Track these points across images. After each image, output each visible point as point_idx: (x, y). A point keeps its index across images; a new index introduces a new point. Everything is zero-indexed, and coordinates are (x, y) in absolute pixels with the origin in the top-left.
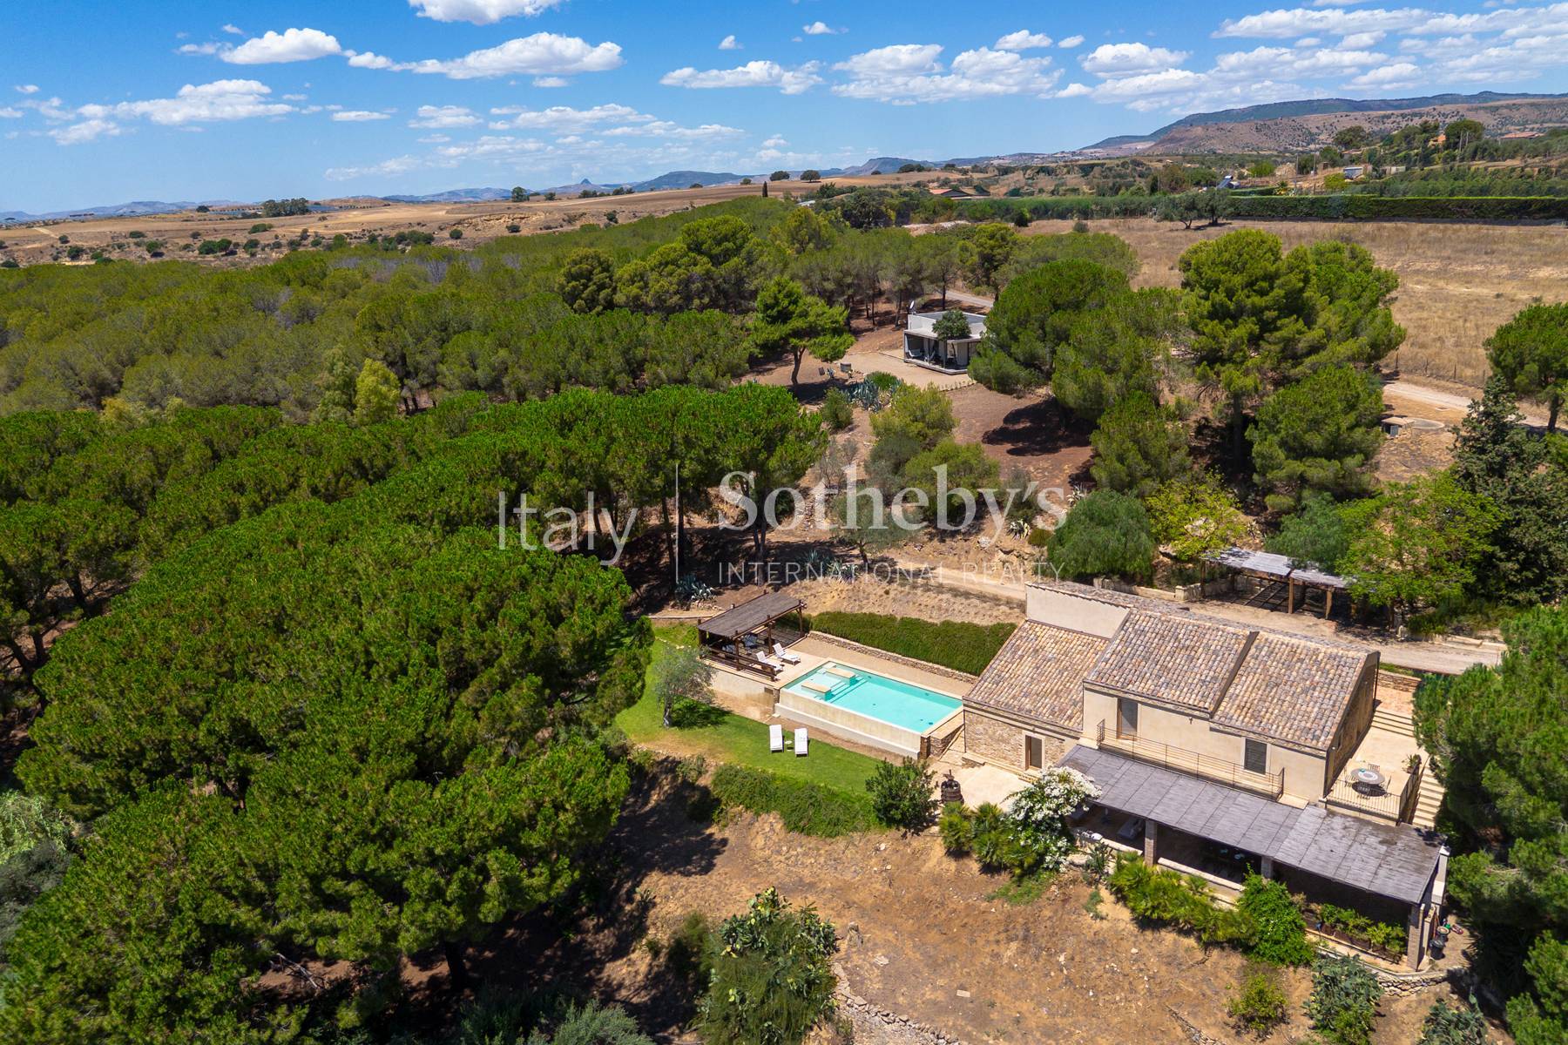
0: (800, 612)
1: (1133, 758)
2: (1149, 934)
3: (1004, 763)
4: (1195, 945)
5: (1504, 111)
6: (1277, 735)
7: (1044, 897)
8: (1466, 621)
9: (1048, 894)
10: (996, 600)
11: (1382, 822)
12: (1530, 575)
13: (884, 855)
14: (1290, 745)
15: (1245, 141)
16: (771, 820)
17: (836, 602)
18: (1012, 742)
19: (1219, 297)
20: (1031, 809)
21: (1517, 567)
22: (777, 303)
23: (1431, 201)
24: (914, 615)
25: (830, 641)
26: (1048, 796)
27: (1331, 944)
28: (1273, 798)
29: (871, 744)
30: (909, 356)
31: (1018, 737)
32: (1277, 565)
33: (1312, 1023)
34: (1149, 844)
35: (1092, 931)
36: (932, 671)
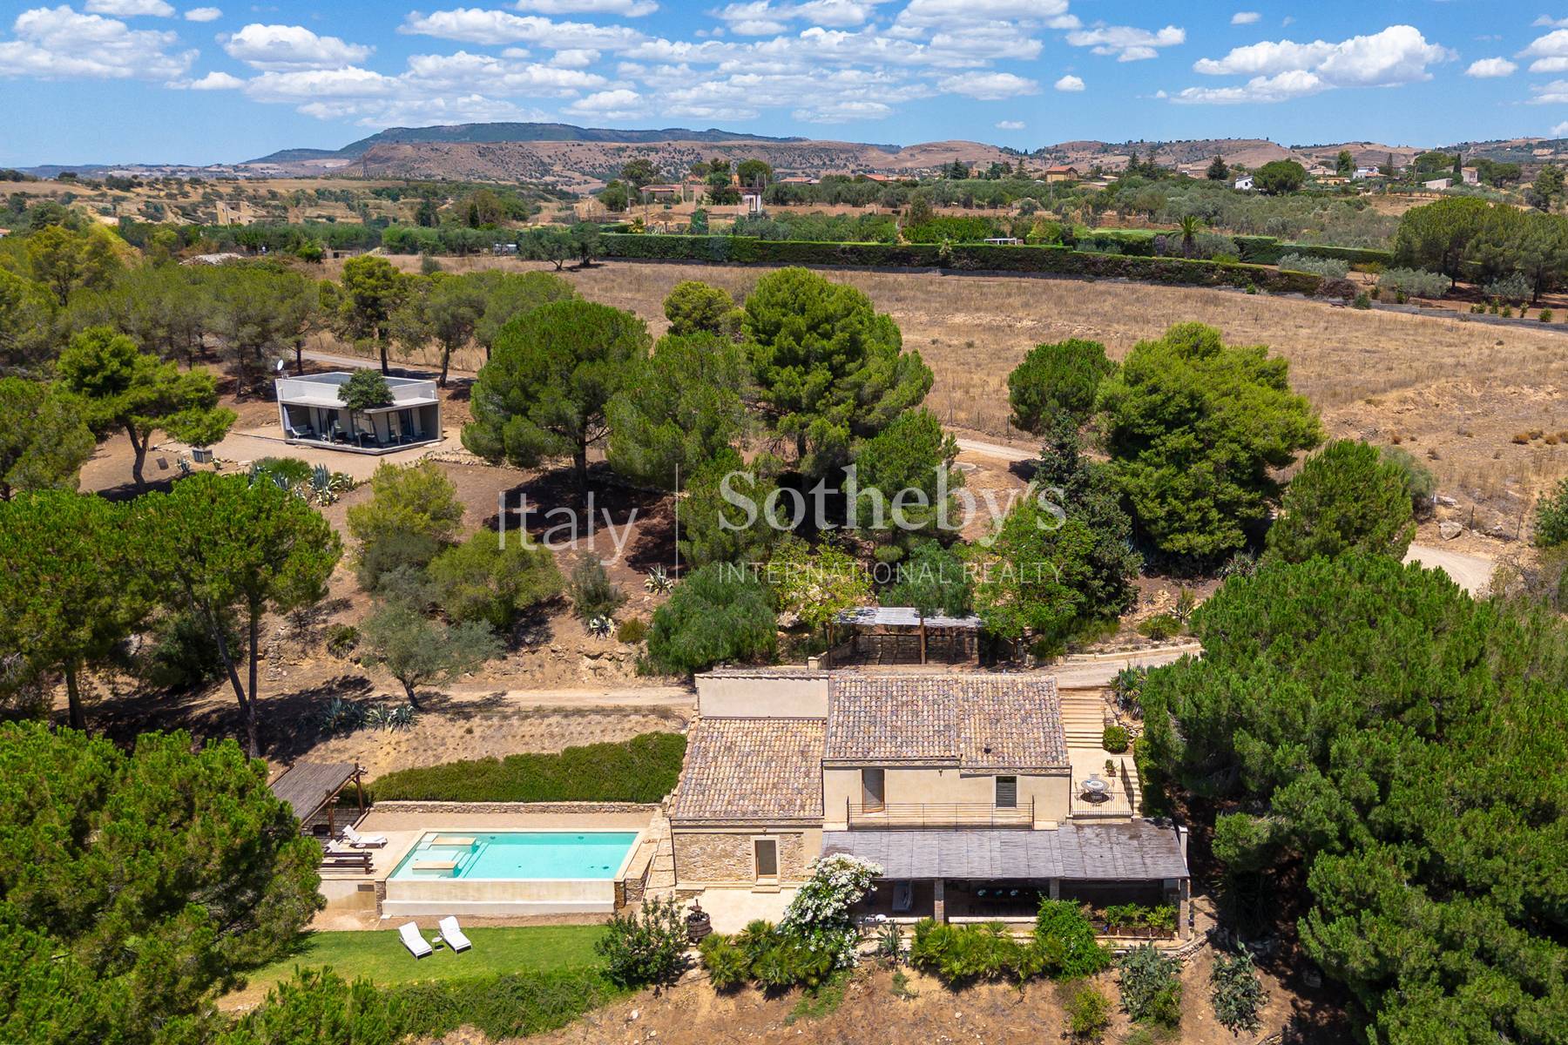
0: (358, 782)
1: (888, 828)
2: (964, 994)
3: (727, 882)
4: (1010, 988)
5: (738, 151)
6: (1023, 765)
7: (847, 998)
8: (1074, 640)
9: (850, 994)
10: (620, 711)
11: (1120, 821)
12: (1112, 590)
13: (641, 1022)
14: (1038, 772)
15: (469, 167)
16: (463, 1036)
17: (396, 760)
18: (738, 853)
19: (784, 340)
20: (818, 908)
21: (1102, 583)
22: (102, 366)
23: (815, 245)
24: (521, 751)
25: (407, 809)
26: (834, 888)
27: (1119, 942)
28: (1029, 827)
29: (544, 911)
30: (292, 436)
31: (745, 846)
32: (906, 616)
33: (1128, 1017)
34: (939, 905)
35: (910, 1013)
36: (571, 811)
